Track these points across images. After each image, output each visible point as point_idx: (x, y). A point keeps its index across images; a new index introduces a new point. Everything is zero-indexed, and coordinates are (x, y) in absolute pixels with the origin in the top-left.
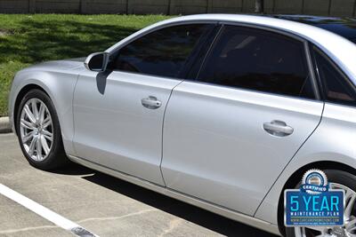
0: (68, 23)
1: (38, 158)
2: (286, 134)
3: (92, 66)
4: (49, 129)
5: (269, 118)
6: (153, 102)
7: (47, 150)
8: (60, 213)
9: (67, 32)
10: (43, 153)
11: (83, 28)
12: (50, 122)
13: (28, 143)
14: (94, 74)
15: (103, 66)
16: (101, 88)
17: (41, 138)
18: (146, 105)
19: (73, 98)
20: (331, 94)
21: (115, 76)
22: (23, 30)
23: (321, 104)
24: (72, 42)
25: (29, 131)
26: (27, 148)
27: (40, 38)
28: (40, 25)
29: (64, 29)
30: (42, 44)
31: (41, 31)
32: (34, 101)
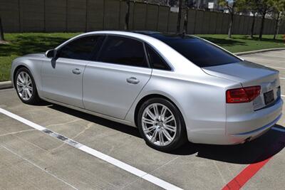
0: (39, 37)
1: (26, 99)
2: (136, 83)
3: (49, 56)
4: (30, 85)
5: (129, 76)
6: (78, 71)
7: (30, 95)
8: (37, 124)
9: (39, 41)
10: (28, 97)
11: (47, 39)
12: (31, 82)
13: (21, 92)
14: (50, 60)
15: (54, 56)
16: (54, 65)
17: (27, 90)
18: (74, 73)
19: (41, 71)
20: (155, 65)
21: (60, 60)
22: (18, 41)
23: (150, 70)
24: (41, 45)
25: (21, 87)
26: (21, 95)
27: (26, 44)
28: (25, 38)
29: (37, 40)
30: (27, 47)
31: (26, 41)
32: (22, 73)
